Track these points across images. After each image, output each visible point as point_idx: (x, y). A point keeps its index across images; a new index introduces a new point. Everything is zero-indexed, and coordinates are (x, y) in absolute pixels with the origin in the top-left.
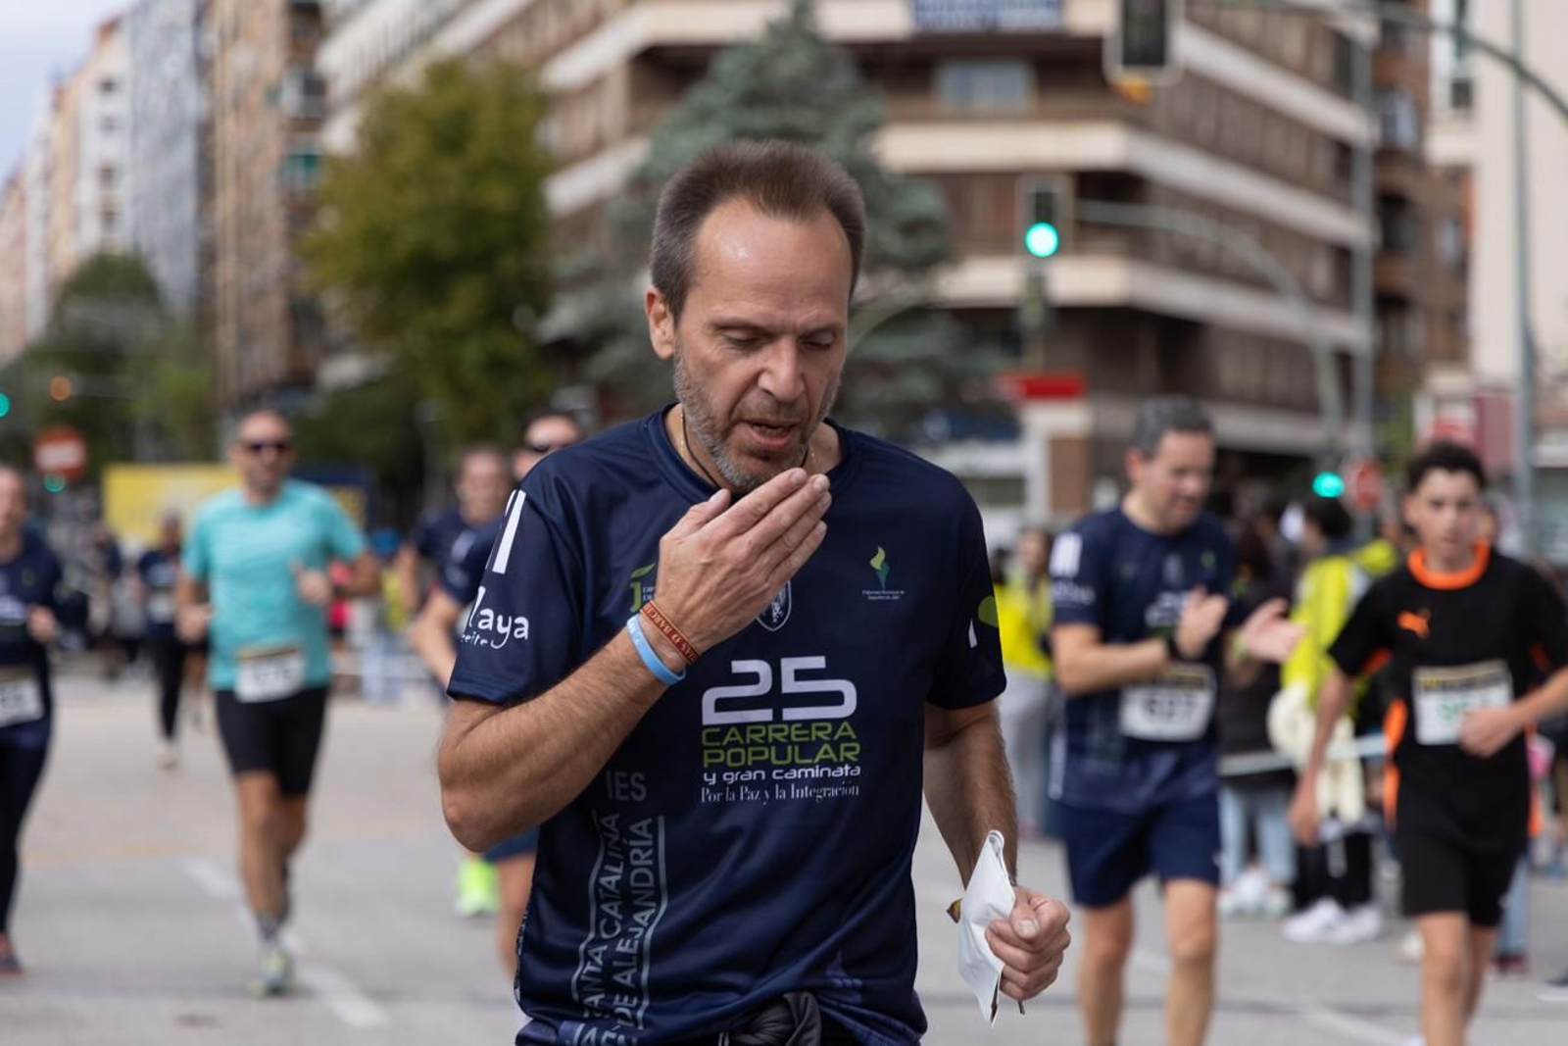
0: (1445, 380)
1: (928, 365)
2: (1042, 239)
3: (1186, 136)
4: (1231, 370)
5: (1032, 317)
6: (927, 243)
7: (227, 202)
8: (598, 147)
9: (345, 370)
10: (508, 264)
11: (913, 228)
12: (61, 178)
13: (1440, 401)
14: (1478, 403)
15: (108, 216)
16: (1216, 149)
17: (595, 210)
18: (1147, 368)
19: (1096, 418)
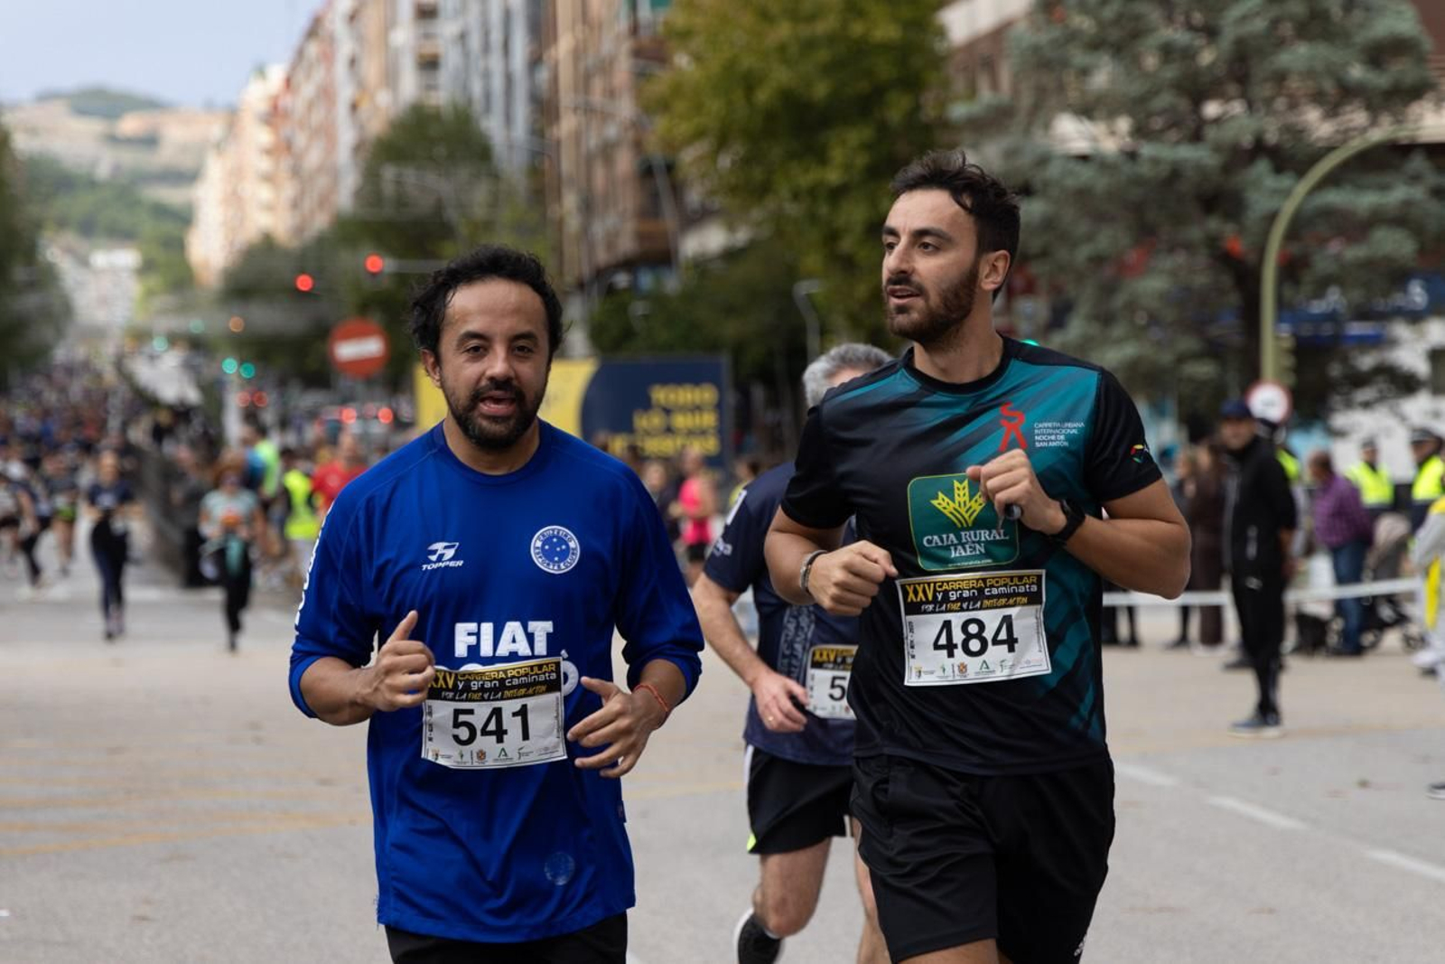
1: (1401, 219)
6: (1402, 70)
7: (564, 45)
9: (709, 240)
10: (896, 109)
11: (1378, 54)
12: (372, 18)
15: (429, 64)
17: (999, 33)
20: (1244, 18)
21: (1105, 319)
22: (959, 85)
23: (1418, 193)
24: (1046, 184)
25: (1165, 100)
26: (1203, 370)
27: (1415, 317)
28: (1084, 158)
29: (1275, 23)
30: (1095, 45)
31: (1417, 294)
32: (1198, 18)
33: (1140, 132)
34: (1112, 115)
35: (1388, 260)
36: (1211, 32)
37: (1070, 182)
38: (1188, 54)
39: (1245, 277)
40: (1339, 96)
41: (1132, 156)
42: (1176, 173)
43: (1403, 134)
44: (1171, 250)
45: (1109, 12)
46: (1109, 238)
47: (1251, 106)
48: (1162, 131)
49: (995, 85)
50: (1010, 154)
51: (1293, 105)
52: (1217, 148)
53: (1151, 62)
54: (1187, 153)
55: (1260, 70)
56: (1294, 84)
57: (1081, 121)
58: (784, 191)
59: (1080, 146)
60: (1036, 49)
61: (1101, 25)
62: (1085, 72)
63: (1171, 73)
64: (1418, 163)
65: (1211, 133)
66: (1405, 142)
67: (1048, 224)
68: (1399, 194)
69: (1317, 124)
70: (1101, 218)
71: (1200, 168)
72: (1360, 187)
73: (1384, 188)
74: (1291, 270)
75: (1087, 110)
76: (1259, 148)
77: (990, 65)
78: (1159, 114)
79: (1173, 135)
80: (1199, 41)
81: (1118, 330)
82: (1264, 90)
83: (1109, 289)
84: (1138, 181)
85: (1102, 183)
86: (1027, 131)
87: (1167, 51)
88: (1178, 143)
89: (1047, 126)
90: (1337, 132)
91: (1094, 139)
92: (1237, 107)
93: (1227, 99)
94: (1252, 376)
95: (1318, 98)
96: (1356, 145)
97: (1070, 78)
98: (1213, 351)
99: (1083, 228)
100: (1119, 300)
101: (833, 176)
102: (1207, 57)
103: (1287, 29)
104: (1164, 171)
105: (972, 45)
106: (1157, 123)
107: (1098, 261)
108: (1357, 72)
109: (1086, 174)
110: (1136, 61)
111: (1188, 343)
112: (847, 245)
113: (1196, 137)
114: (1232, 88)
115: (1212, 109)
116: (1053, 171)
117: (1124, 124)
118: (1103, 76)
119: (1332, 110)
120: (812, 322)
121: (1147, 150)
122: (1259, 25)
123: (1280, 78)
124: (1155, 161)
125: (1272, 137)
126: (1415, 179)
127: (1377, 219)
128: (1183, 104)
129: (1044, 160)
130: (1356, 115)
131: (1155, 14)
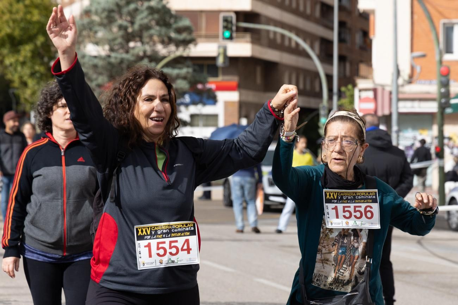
0: (361, 84)
1: (185, 77)
2: (227, 34)
5: (220, 61)
6: (184, 36)
8: (72, 2)
10: (40, 40)
11: (179, 31)
13: (360, 91)
14: (374, 91)
16: (281, 6)
18: (259, 80)
19: (240, 95)
20: (142, 19)
23: (190, 70)
24: (84, 63)
25: (119, 40)
27: (187, 105)
28: (95, 57)
29: (150, 21)
30: (101, 24)
31: (187, 99)
32: (129, 18)
33: (112, 50)
34: (103, 45)
35: (181, 89)
36: (132, 23)
37: (91, 63)
38: (125, 28)
40: (167, 41)
41: (109, 56)
42: (122, 61)
43: (185, 54)
46: (102, 79)
47: (143, 43)
48: (118, 50)
51: (154, 44)
52: (133, 55)
53: (115, 29)
54: (125, 56)
55: (145, 34)
56: (156, 38)
57: (95, 46)
58: (7, 62)
59: (94, 53)
60: (83, 25)
61: (101, 18)
62: (96, 32)
63: (121, 33)
64: (189, 62)
65: (131, 52)
66: (186, 56)
68: (184, 71)
69: (161, 50)
70: (100, 74)
71: (128, 60)
72: (174, 67)
73: (180, 68)
75: (97, 43)
76: (145, 56)
78: (117, 45)
79: (121, 51)
80: (129, 25)
82: (146, 40)
84: (110, 64)
85: (100, 63)
86: (79, 48)
87: (121, 27)
88: (122, 53)
89: (85, 47)
90: (168, 52)
91: (98, 51)
92: (139, 44)
93: (136, 42)
95: (163, 42)
96: (172, 56)
97: (92, 34)
99: (94, 76)
101: (21, 59)
102: (130, 30)
103: (153, 23)
104: (118, 60)
106: (116, 47)
108: (173, 35)
109: (96, 61)
110: (111, 30)
112: (25, 78)
113: (127, 52)
114: (138, 39)
115: (132, 44)
116: (86, 60)
117: (107, 47)
118: (101, 34)
119: (166, 46)
120: (14, 101)
121: (113, 55)
122: (146, 21)
123: (151, 36)
124: (116, 58)
125: (149, 53)
126: (188, 67)
127: (178, 77)
128: (124, 42)
129: (84, 56)
130: (172, 47)
131: (117, 16)
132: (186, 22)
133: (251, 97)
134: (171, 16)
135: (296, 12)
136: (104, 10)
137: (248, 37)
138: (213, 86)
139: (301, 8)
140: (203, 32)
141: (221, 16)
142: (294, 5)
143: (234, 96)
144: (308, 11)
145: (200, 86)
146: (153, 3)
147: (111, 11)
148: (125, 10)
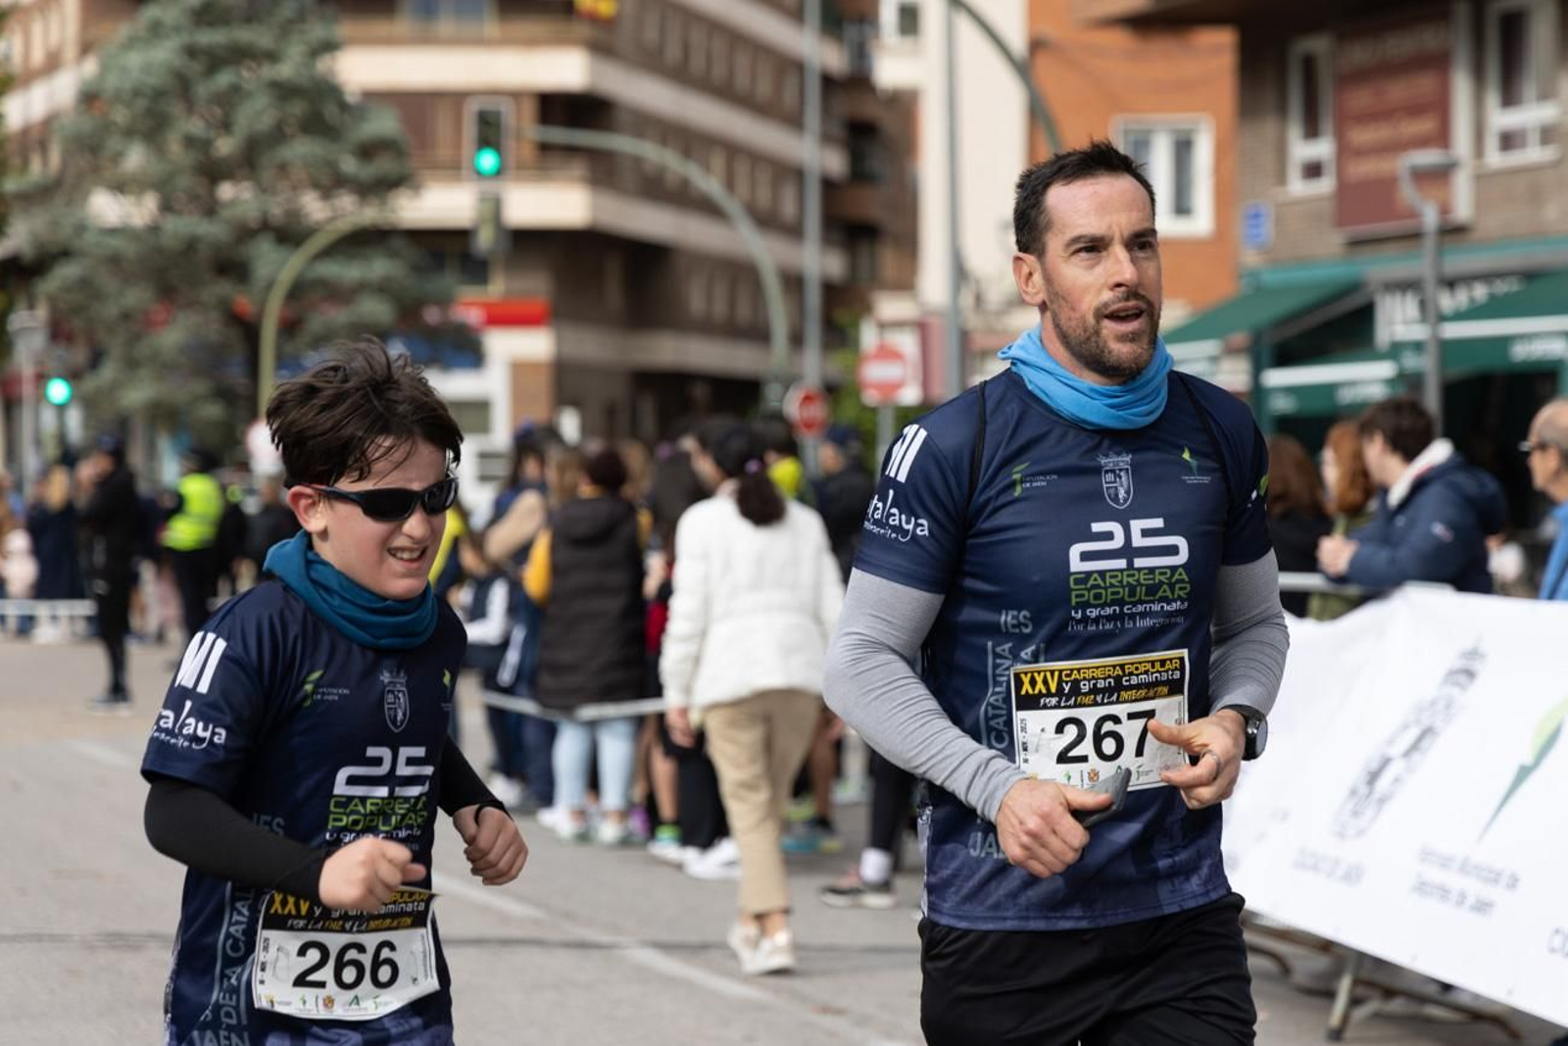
0: (890, 307)
1: (382, 289)
2: (488, 160)
3: (651, 62)
4: (697, 299)
5: (485, 240)
6: (384, 165)
8: (53, 64)
11: (367, 151)
13: (883, 326)
14: (922, 327)
16: (681, 75)
17: (49, 122)
18: (614, 294)
19: (559, 342)
20: (254, 115)
21: (132, 364)
22: (16, 161)
23: (398, 269)
24: (83, 250)
25: (185, 182)
26: (213, 411)
28: (113, 232)
29: (281, 120)
30: (130, 133)
32: (218, 111)
33: (166, 207)
34: (141, 192)
36: (226, 126)
37: (102, 249)
38: (205, 144)
39: (250, 332)
40: (331, 184)
41: (154, 229)
42: (191, 245)
43: (385, 220)
44: (191, 304)
45: (142, 103)
46: (137, 296)
47: (259, 186)
48: (183, 206)
49: (45, 162)
50: (55, 224)
51: (294, 188)
52: (228, 224)
53: (175, 147)
54: (201, 227)
55: (268, 160)
56: (299, 173)
57: (115, 194)
59: (113, 220)
61: (133, 114)
62: (117, 157)
63: (191, 157)
64: (398, 243)
65: (226, 214)
66: (387, 228)
67: (84, 284)
68: (379, 267)
69: (314, 207)
70: (128, 279)
71: (212, 241)
73: (366, 260)
74: (290, 328)
75: (120, 187)
76: (265, 226)
77: (43, 146)
78: (181, 192)
79: (192, 210)
80: (215, 132)
81: (144, 373)
82: (267, 174)
83: (136, 338)
84: (159, 250)
85: (129, 249)
86: (70, 203)
87: (190, 142)
88: (195, 217)
89: (84, 199)
90: (330, 213)
91: (124, 213)
92: (247, 190)
93: (239, 182)
94: (253, 417)
95: (316, 185)
96: (344, 225)
98: (224, 394)
99: (113, 286)
100: (143, 349)
103: (292, 126)
104: (183, 243)
105: (25, 132)
106: (179, 200)
107: (126, 316)
108: (349, 165)
109: (116, 243)
110: (163, 148)
111: (200, 386)
113: (211, 215)
114: (243, 173)
115: (226, 191)
116: (90, 238)
117: (152, 200)
118: (136, 158)
119: (327, 192)
121: (170, 223)
122: (267, 122)
123: (283, 168)
124: (176, 233)
125: (277, 218)
126: (394, 254)
127: (361, 288)
128: (200, 186)
129: (81, 228)
130: (346, 201)
131: (176, 108)
132: (384, 124)
133: (595, 346)
134: (344, 106)
135: (725, 93)
136: (137, 93)
137: (578, 168)
138: (472, 316)
139: (742, 81)
140: (443, 152)
141: (472, 108)
142: (719, 71)
143: (536, 344)
144: (764, 89)
145: (432, 315)
146: (285, 70)
147: (158, 94)
148: (203, 90)
